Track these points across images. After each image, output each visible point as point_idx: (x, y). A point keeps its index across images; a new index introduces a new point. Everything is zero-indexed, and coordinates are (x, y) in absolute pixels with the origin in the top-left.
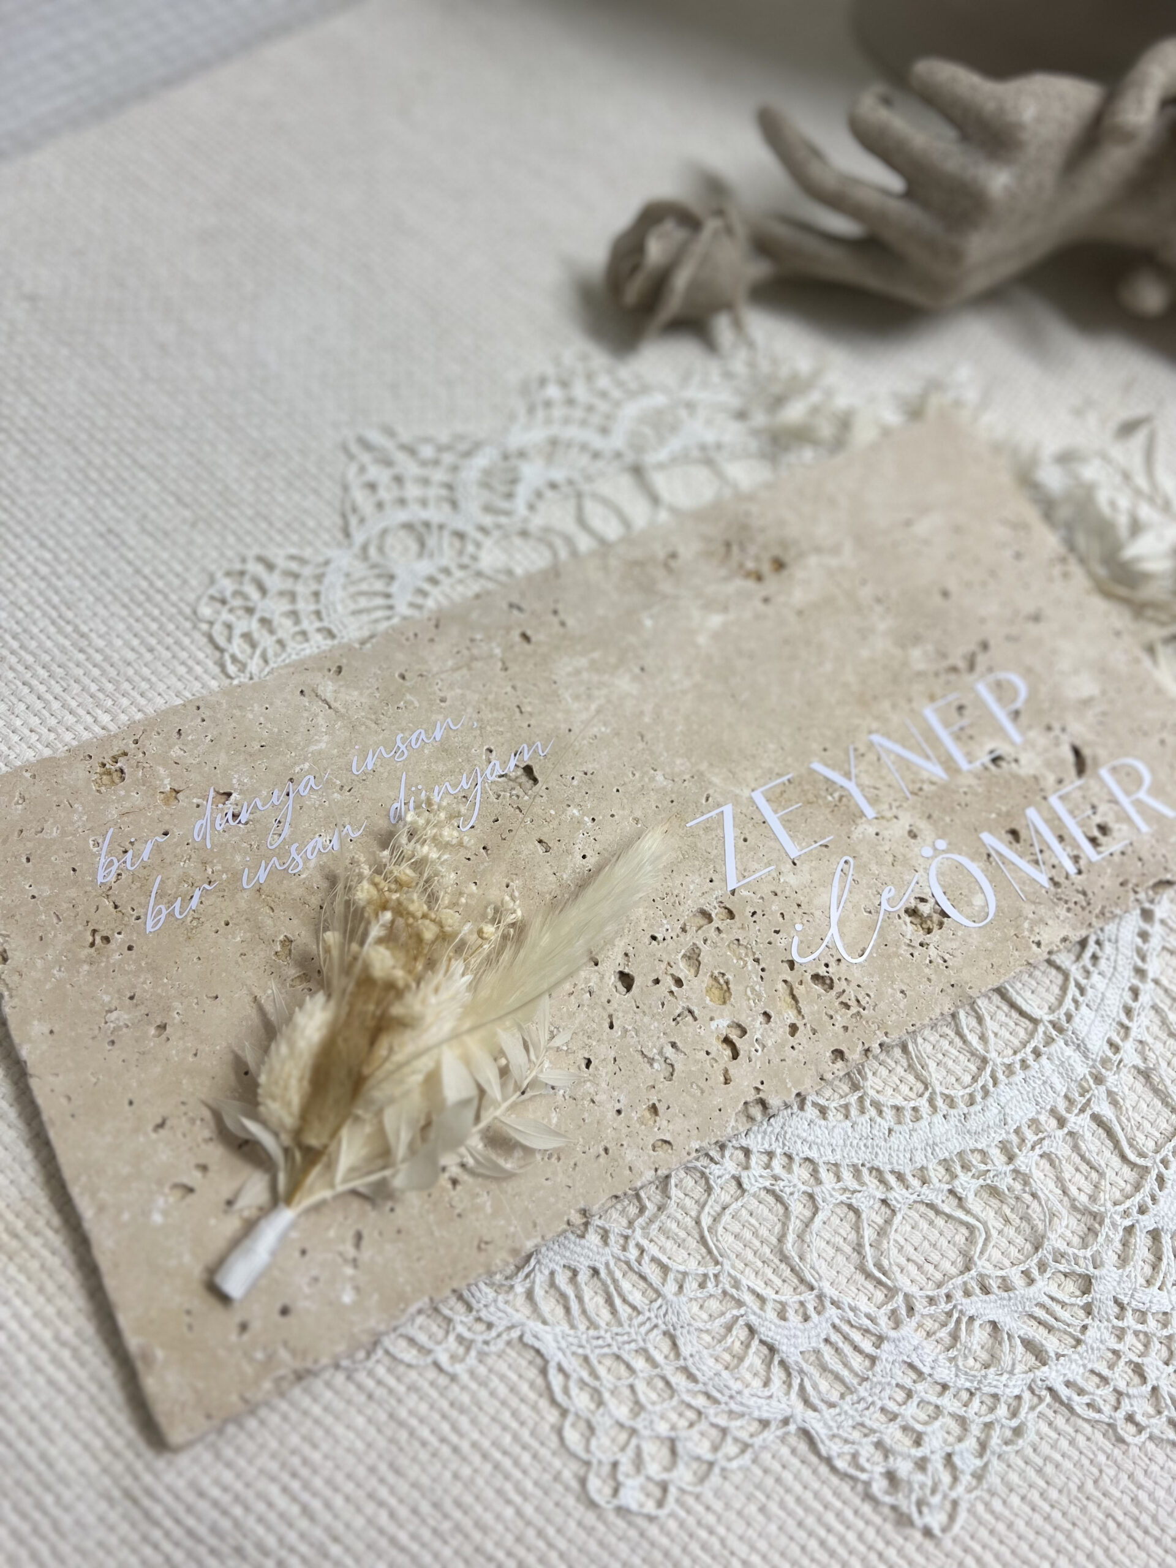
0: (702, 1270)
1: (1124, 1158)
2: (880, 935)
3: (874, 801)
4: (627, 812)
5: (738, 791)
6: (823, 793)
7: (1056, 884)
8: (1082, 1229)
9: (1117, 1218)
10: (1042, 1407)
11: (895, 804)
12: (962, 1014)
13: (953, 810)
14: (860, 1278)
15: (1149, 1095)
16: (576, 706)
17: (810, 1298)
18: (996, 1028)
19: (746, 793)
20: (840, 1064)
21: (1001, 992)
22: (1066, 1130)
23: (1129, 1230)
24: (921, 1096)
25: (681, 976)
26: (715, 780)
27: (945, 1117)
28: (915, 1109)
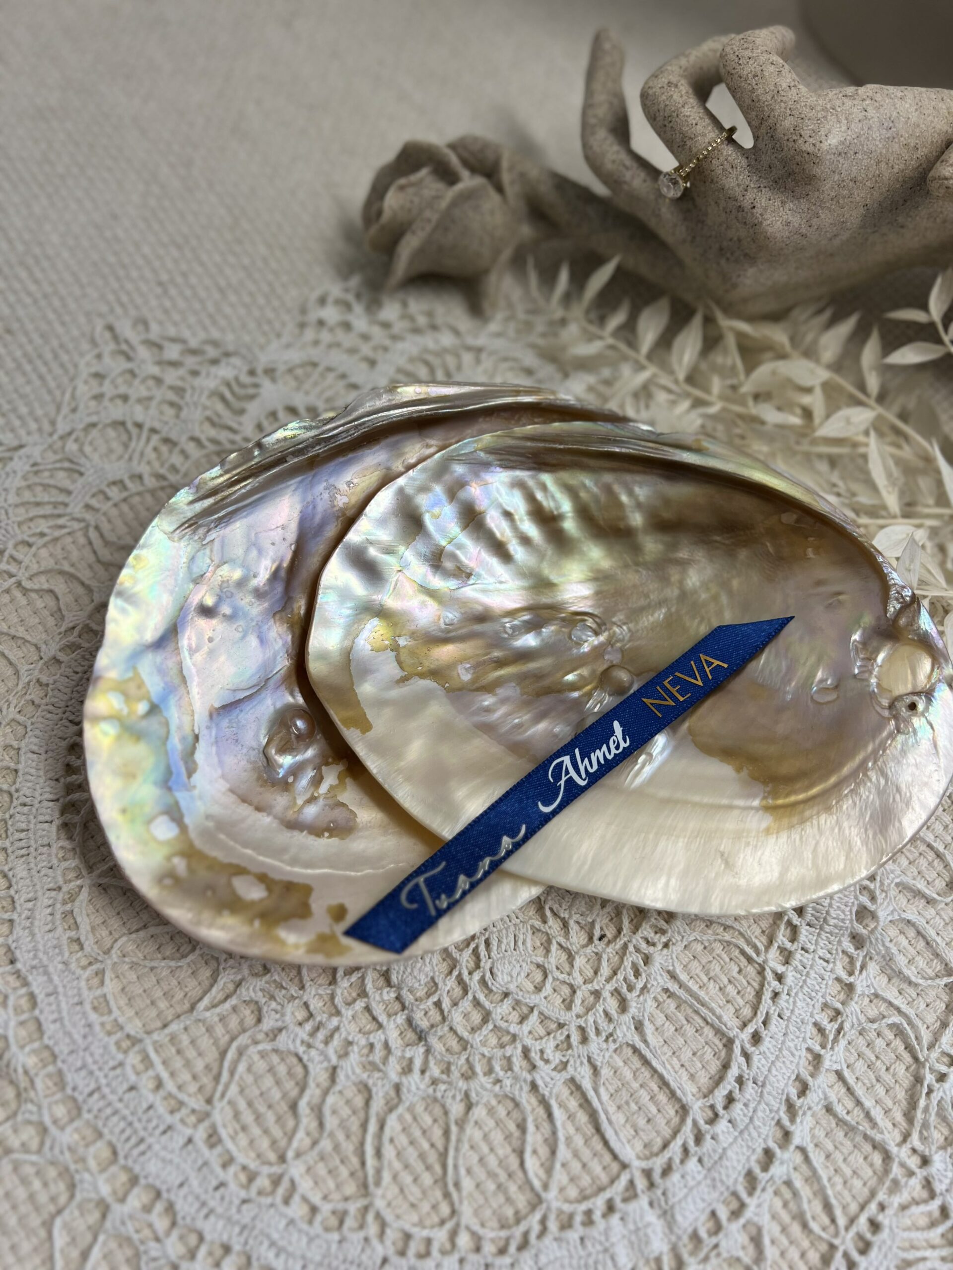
27: (461, 1261)
28: (429, 1242)
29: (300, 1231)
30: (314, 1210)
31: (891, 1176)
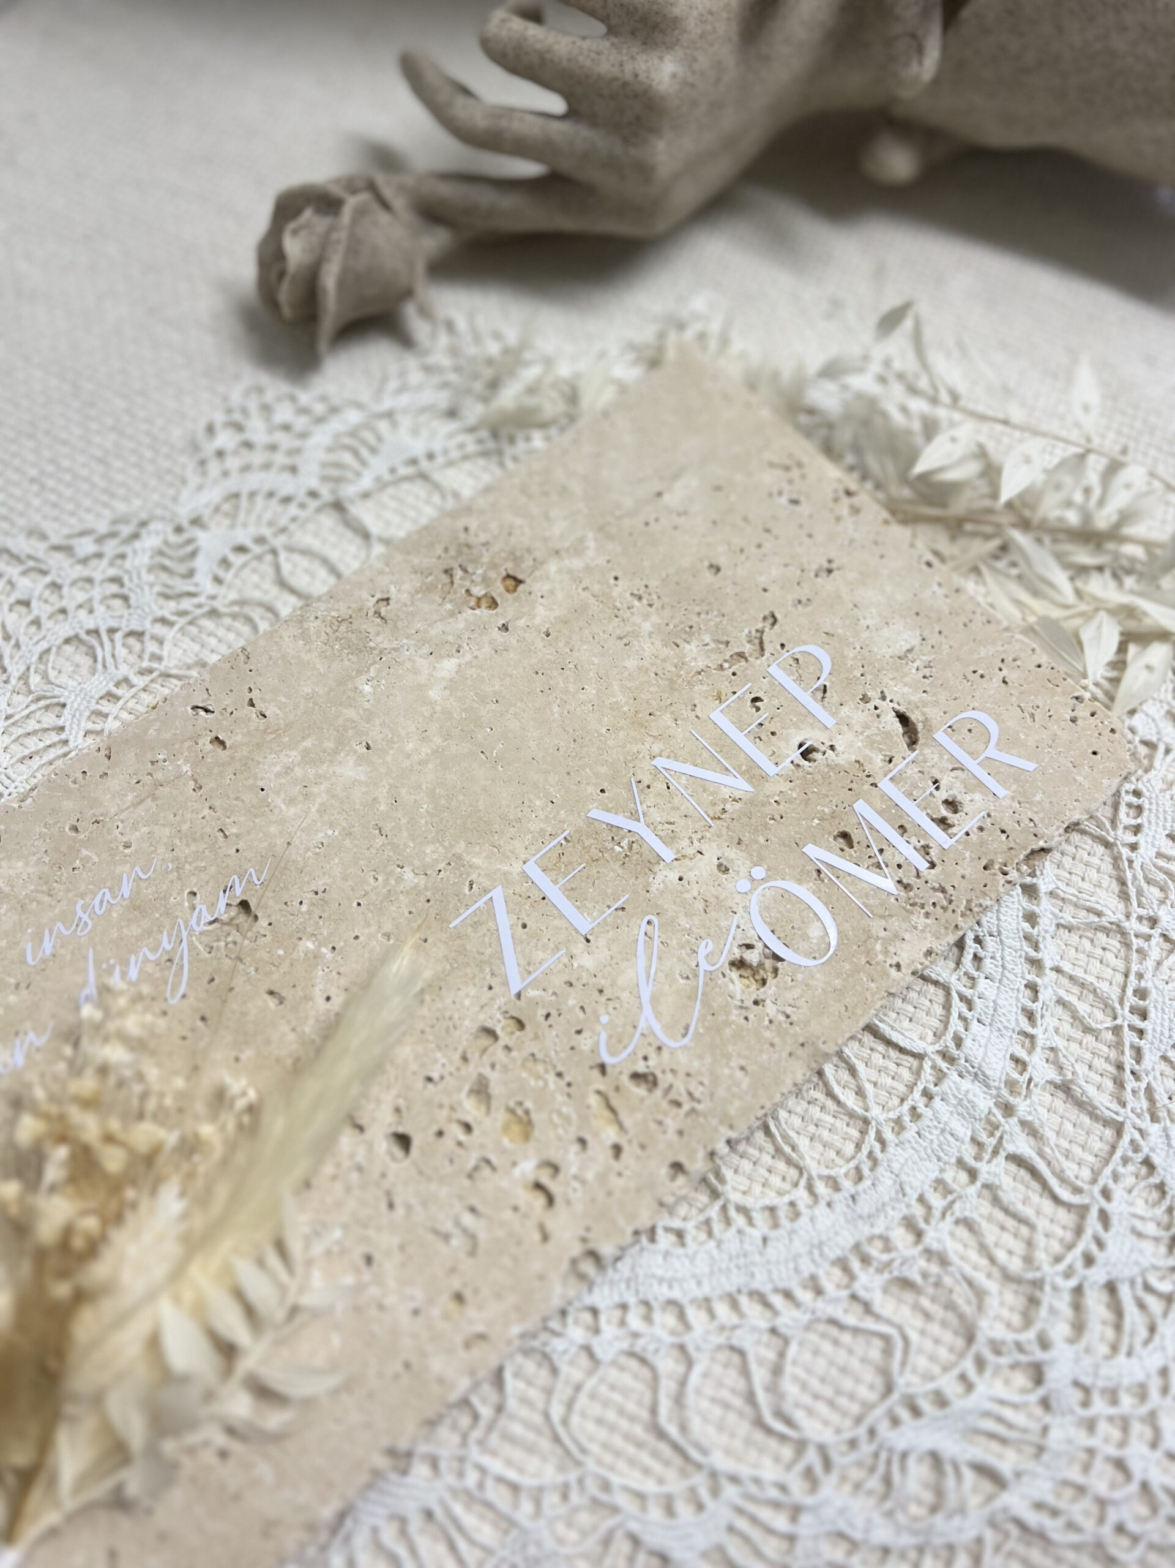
0: (560, 1479)
1: (1056, 1199)
2: (706, 1003)
3: (670, 840)
4: (373, 929)
5: (506, 868)
6: (609, 845)
7: (907, 887)
8: (1021, 1302)
9: (1060, 1281)
10: (1011, 1545)
11: (695, 837)
12: (829, 1070)
13: (766, 826)
14: (759, 1436)
15: (1073, 1113)
16: (293, 811)
17: (700, 1481)
18: (874, 1075)
19: (517, 867)
20: (681, 1180)
21: (871, 1029)
22: (978, 1184)
23: (1078, 1291)
24: (796, 1185)
25: (469, 1119)
26: (477, 861)
27: (829, 1205)
28: (792, 1204)
29: (678, 1257)
30: (680, 1234)
31: (1135, 947)
